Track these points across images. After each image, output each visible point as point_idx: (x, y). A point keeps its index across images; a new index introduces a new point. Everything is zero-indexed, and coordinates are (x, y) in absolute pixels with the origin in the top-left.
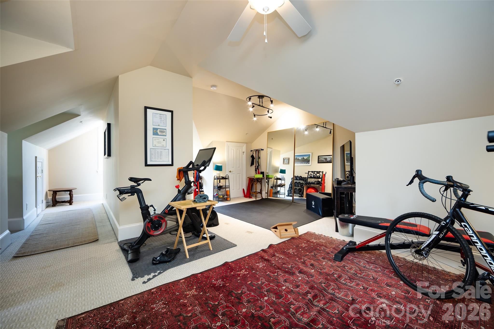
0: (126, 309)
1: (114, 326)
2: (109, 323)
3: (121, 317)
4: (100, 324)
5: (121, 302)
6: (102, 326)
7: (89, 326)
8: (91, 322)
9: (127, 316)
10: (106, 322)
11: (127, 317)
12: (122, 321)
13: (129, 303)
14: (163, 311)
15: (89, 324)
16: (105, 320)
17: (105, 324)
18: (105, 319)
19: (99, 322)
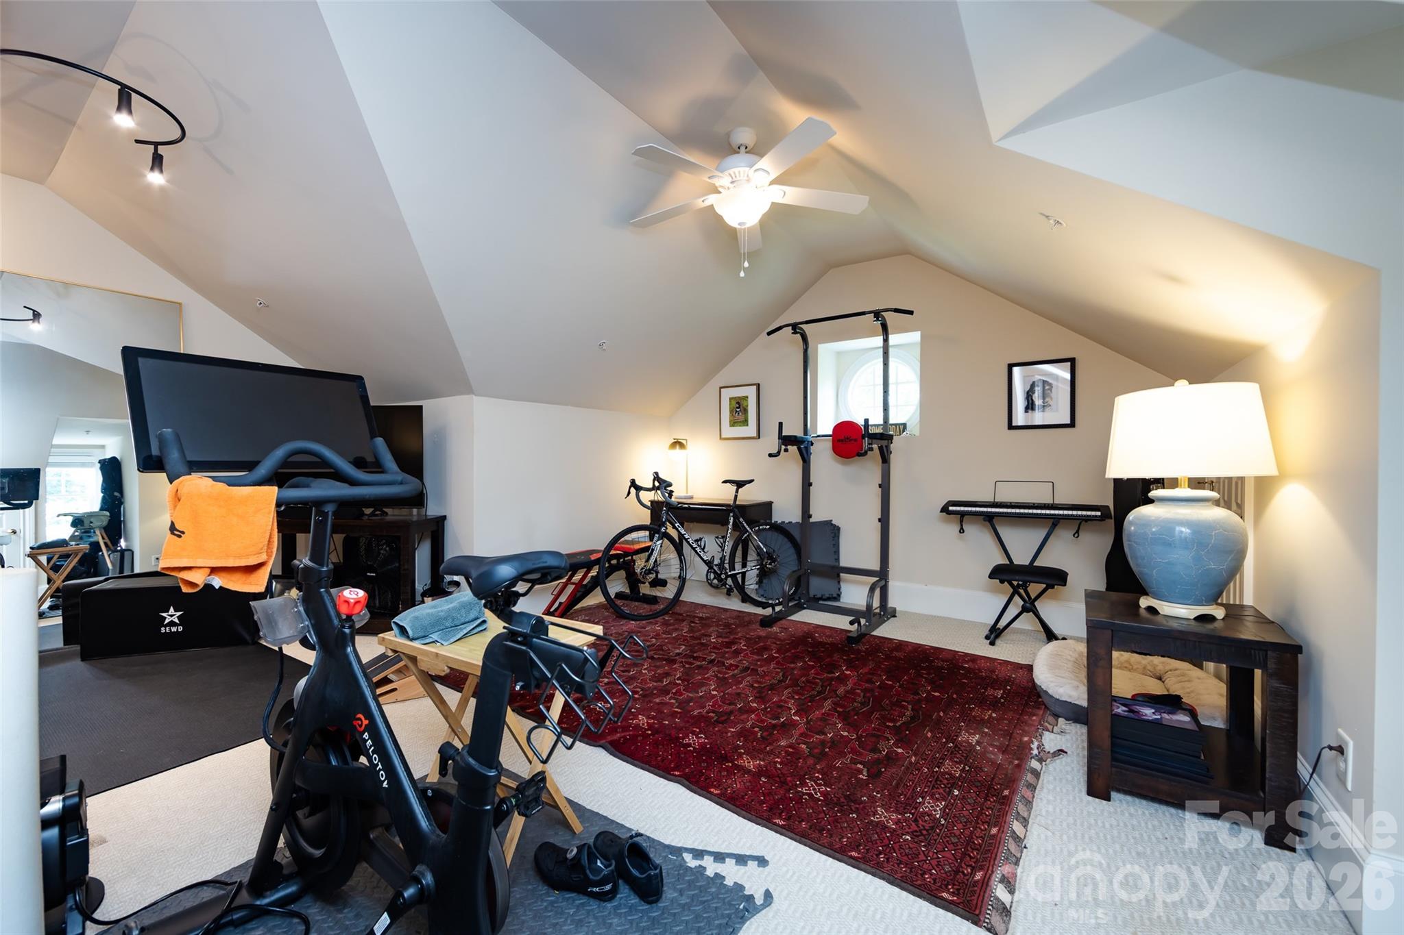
0: (861, 831)
1: (904, 818)
2: (908, 833)
3: (882, 826)
4: (923, 844)
5: (856, 855)
6: (922, 837)
7: (943, 857)
8: (936, 863)
9: (872, 818)
10: (910, 839)
11: (874, 816)
12: (885, 817)
13: (845, 840)
14: (820, 776)
15: (941, 860)
16: (910, 845)
17: (916, 836)
18: (909, 848)
19: (923, 849)
